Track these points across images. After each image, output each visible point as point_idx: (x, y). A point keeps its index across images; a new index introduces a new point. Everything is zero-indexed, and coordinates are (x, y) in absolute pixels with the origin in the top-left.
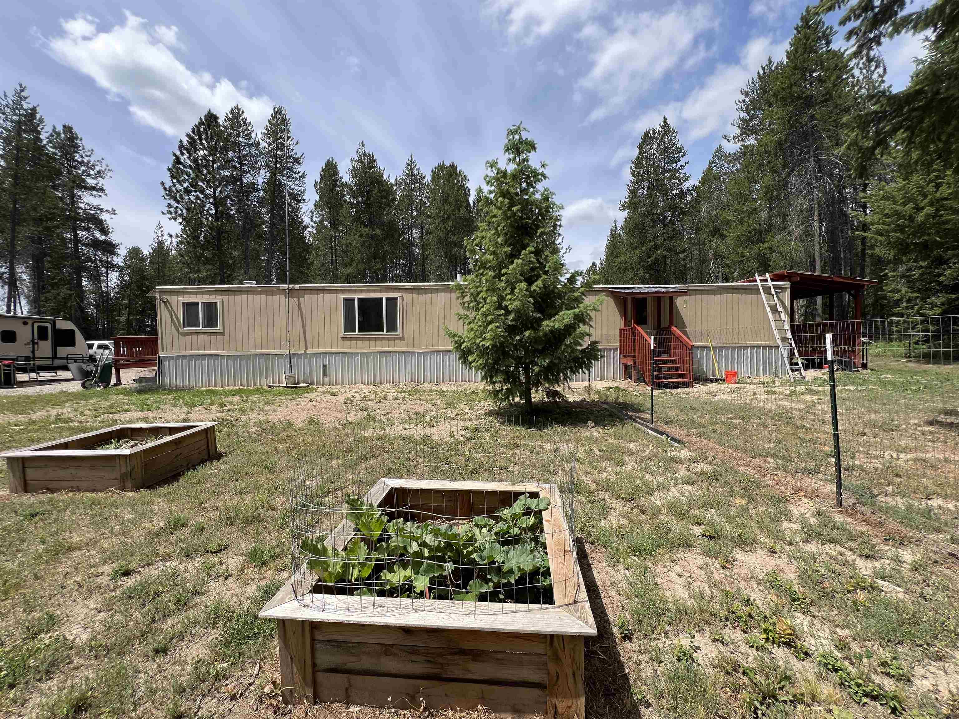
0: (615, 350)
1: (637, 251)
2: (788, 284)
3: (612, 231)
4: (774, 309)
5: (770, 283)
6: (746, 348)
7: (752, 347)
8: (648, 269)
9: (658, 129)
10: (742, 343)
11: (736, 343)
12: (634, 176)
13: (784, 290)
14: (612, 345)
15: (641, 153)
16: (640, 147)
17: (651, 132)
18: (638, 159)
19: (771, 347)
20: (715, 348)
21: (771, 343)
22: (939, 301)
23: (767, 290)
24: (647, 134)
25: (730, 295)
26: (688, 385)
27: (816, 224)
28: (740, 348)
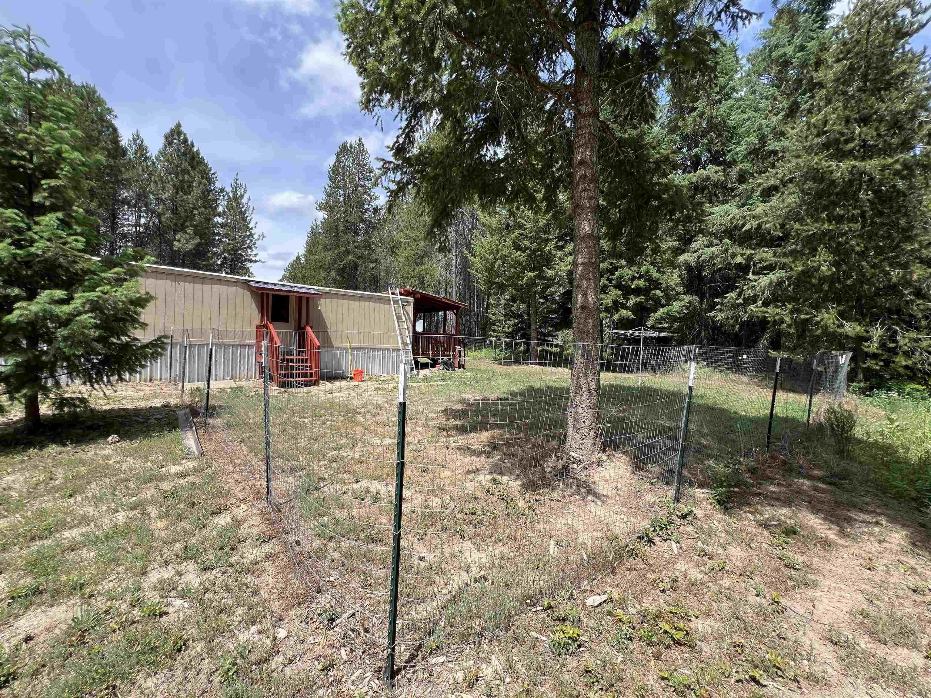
0: (250, 347)
1: (330, 253)
2: (411, 299)
3: (312, 228)
4: (399, 318)
5: (399, 297)
6: (378, 349)
7: (384, 349)
8: (341, 272)
9: (354, 145)
10: (377, 346)
11: (371, 346)
12: (331, 180)
13: (409, 303)
14: (247, 342)
15: (338, 160)
16: (338, 155)
17: (348, 145)
18: (335, 165)
19: (394, 350)
20: (353, 349)
21: (395, 346)
22: (511, 323)
23: (396, 302)
24: (344, 146)
25: (367, 303)
26: (315, 383)
27: (454, 258)
28: (374, 350)
